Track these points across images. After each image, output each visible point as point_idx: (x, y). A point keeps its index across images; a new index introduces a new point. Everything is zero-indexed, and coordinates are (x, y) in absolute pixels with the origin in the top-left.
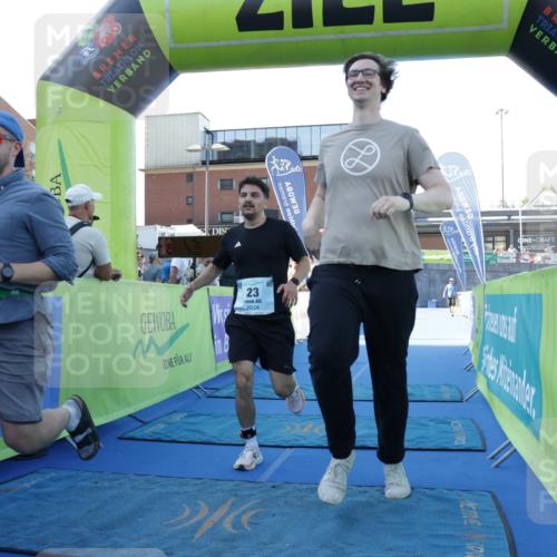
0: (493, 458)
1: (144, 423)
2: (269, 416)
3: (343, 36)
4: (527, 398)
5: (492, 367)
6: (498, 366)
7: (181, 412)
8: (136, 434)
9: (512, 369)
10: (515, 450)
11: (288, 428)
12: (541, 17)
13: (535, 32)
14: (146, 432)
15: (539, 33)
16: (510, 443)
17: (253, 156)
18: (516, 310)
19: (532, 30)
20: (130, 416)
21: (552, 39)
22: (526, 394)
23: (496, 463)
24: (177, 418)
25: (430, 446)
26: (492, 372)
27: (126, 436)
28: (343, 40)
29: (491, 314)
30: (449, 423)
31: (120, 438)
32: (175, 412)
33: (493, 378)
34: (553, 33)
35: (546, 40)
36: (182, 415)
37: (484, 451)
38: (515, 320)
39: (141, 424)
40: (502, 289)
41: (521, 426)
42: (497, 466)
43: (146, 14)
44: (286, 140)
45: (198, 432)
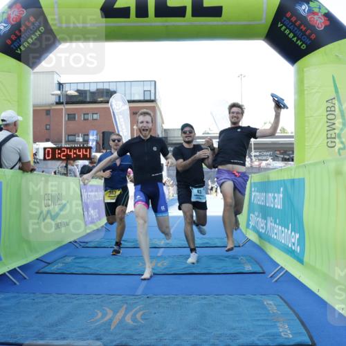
0: (271, 277)
1: (49, 264)
2: (127, 258)
3: (167, 24)
4: (293, 240)
5: (262, 225)
6: (266, 224)
7: (70, 256)
8: (47, 269)
9: (279, 224)
10: (287, 271)
11: (141, 264)
12: (284, 18)
13: (281, 27)
14: (53, 268)
15: (284, 28)
16: (282, 267)
17: (88, 100)
18: (282, 189)
19: (279, 26)
20: (37, 259)
21: (291, 31)
22: (291, 238)
23: (276, 279)
24: (69, 260)
25: (232, 271)
26: (263, 228)
27: (41, 271)
28: (167, 26)
29: (257, 194)
30: (238, 258)
31: (37, 273)
32: (66, 256)
33: (263, 231)
34: (292, 27)
35: (287, 32)
36: (72, 258)
37: (264, 273)
38: (281, 195)
39: (46, 264)
40: (268, 177)
41: (288, 257)
42: (276, 281)
43: (44, 9)
44: (109, 90)
45: (86, 267)
